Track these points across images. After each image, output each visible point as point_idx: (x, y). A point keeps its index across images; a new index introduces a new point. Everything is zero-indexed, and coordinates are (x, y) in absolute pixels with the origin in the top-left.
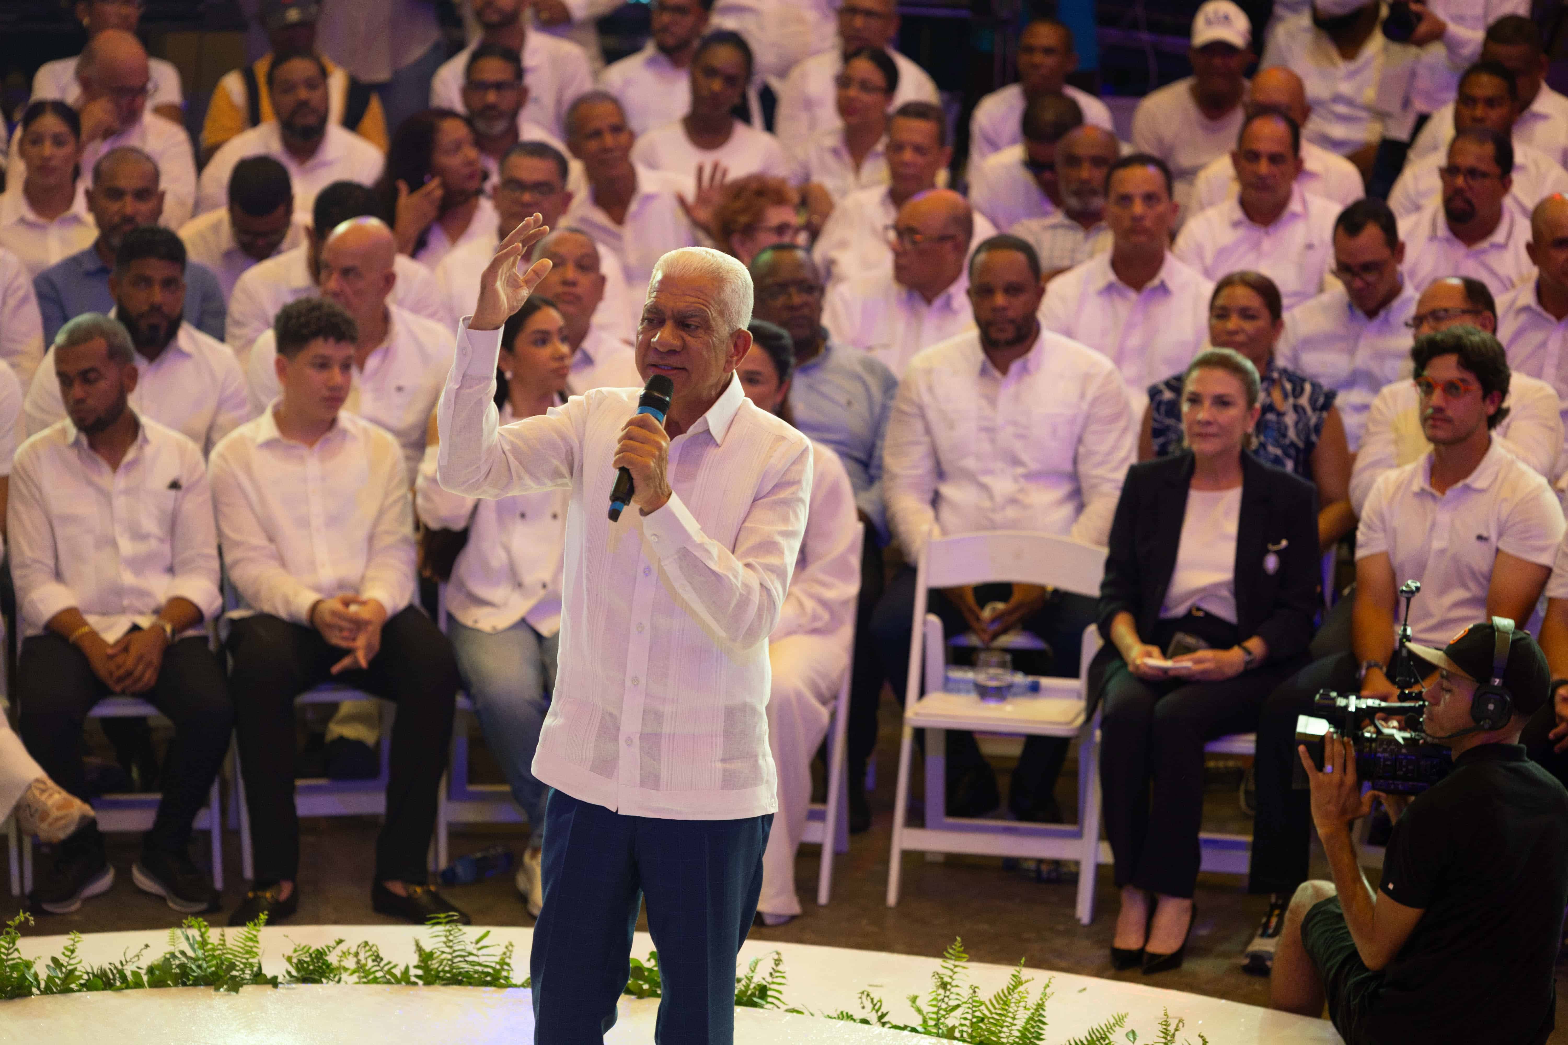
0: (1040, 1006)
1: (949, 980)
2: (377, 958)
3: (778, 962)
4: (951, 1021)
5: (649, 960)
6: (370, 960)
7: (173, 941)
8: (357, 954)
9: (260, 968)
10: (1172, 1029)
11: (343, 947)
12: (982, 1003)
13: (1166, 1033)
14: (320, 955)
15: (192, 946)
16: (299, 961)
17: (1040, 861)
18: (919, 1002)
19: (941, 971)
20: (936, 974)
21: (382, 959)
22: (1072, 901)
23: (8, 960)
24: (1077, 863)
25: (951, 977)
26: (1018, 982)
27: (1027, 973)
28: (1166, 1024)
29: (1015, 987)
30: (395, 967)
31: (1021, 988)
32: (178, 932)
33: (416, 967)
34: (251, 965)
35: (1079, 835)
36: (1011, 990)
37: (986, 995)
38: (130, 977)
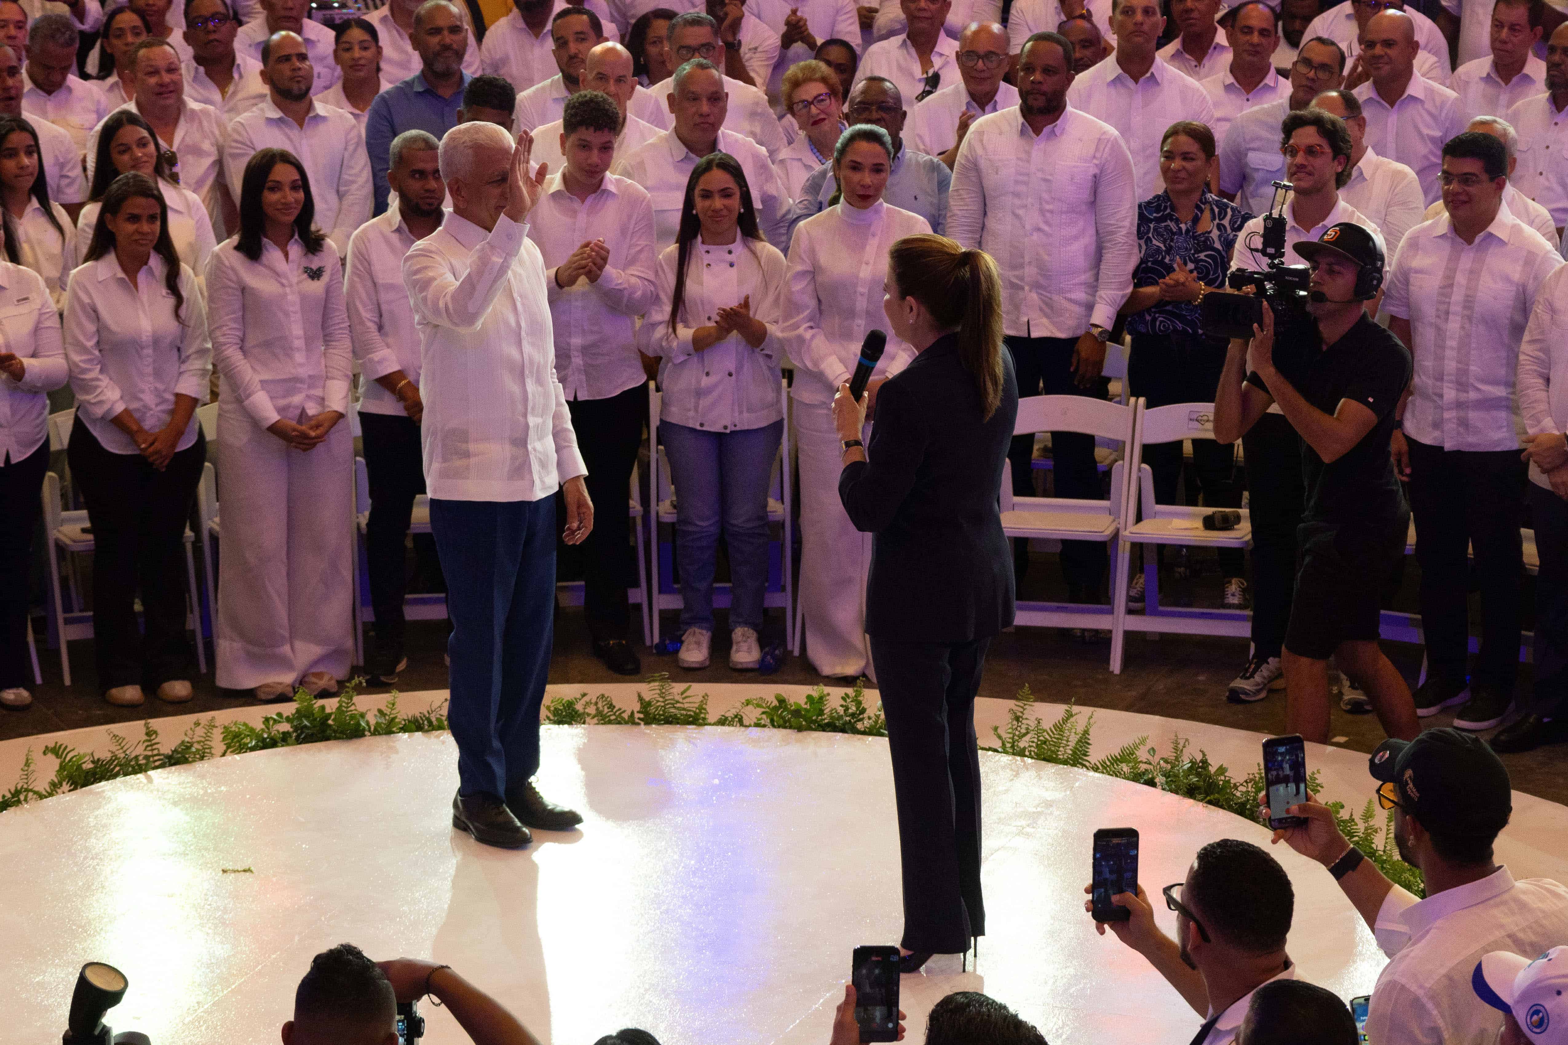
0: (1086, 732)
1: (1021, 714)
2: (611, 706)
4: (1022, 744)
5: (806, 704)
6: (606, 707)
8: (596, 704)
10: (1180, 746)
11: (586, 699)
12: (1045, 731)
13: (1176, 749)
14: (570, 705)
16: (555, 709)
17: (1084, 630)
18: (999, 731)
19: (1015, 708)
20: (1011, 710)
21: (614, 707)
22: (1107, 659)
23: (347, 712)
24: (1110, 632)
25: (1022, 712)
26: (1070, 716)
27: (1076, 709)
28: (1176, 743)
29: (1068, 719)
30: (624, 712)
31: (1072, 720)
33: (638, 712)
35: (1111, 612)
36: (1065, 720)
37: (1047, 725)
38: (435, 723)
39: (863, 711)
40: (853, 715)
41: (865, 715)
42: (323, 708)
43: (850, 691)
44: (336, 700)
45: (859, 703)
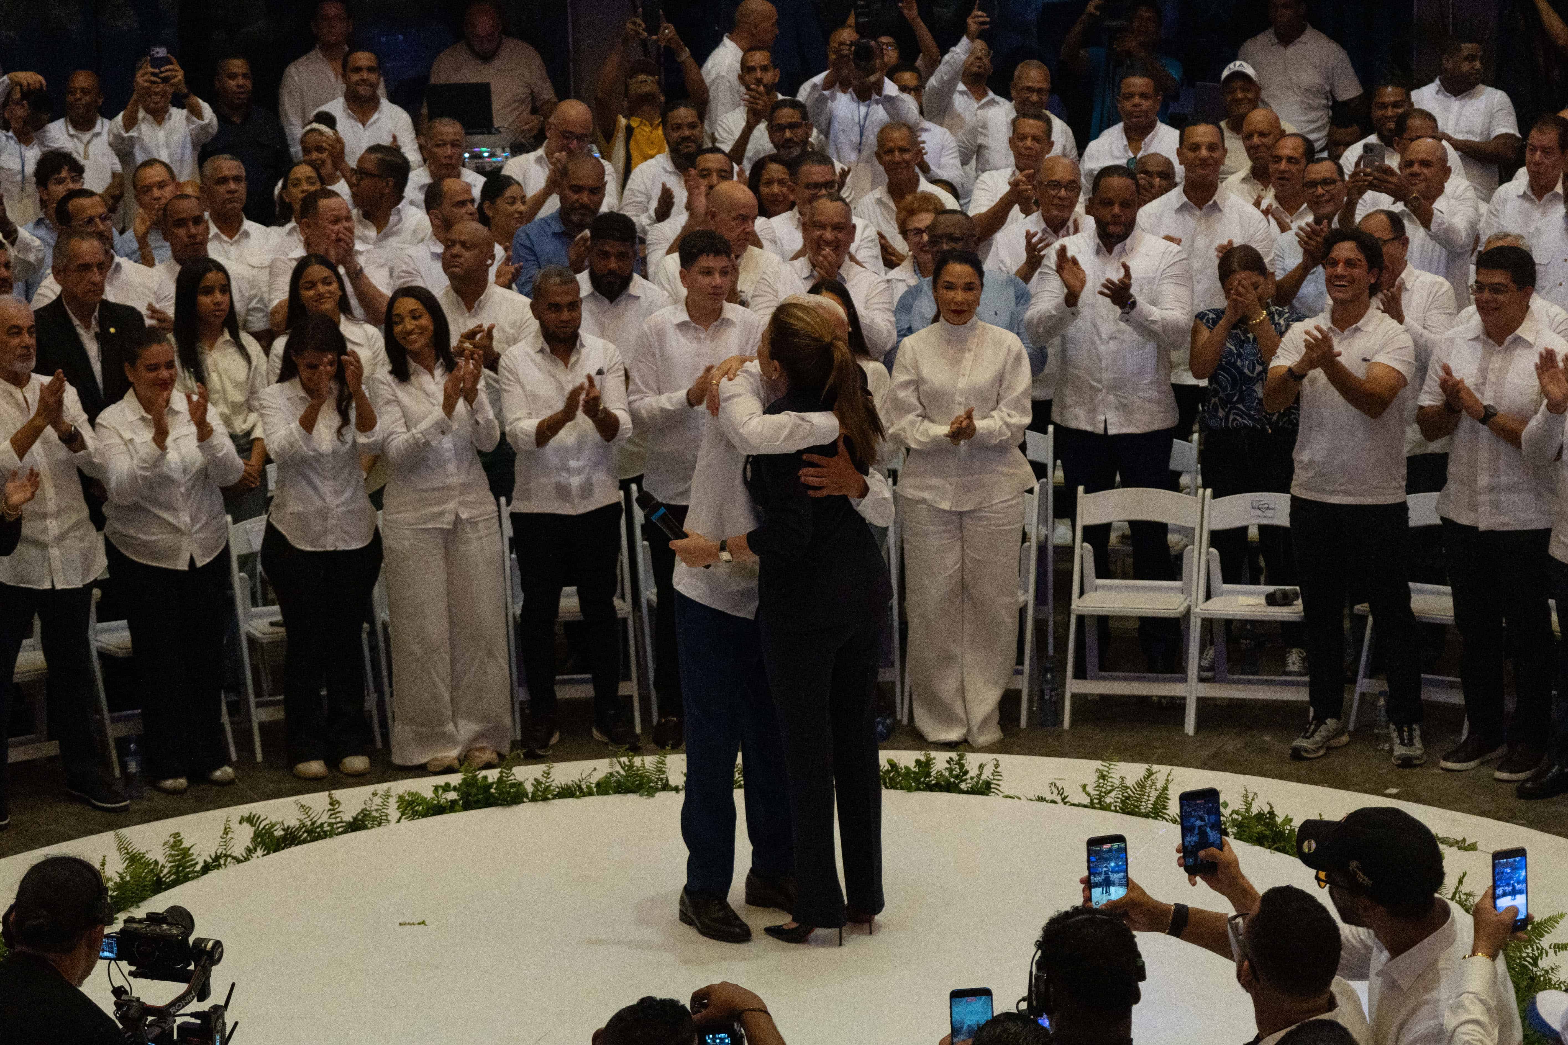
0: (1165, 788)
1: (1106, 774)
3: (997, 766)
4: (1108, 800)
5: (915, 767)
7: (611, 765)
9: (667, 780)
10: (1250, 799)
12: (1127, 788)
13: (1246, 802)
15: (623, 768)
17: (1161, 697)
18: (1088, 789)
19: (1101, 768)
20: (1098, 770)
22: (1182, 723)
23: (507, 781)
24: (1184, 698)
25: (1107, 772)
26: (1150, 773)
27: (1155, 767)
28: (1246, 796)
29: (1149, 777)
31: (1153, 777)
32: (615, 760)
34: (662, 779)
35: (1185, 680)
36: (1146, 778)
37: (1130, 782)
38: (585, 790)
39: (966, 773)
40: (957, 777)
41: (968, 776)
42: (485, 778)
43: (954, 755)
44: (499, 770)
45: (962, 766)
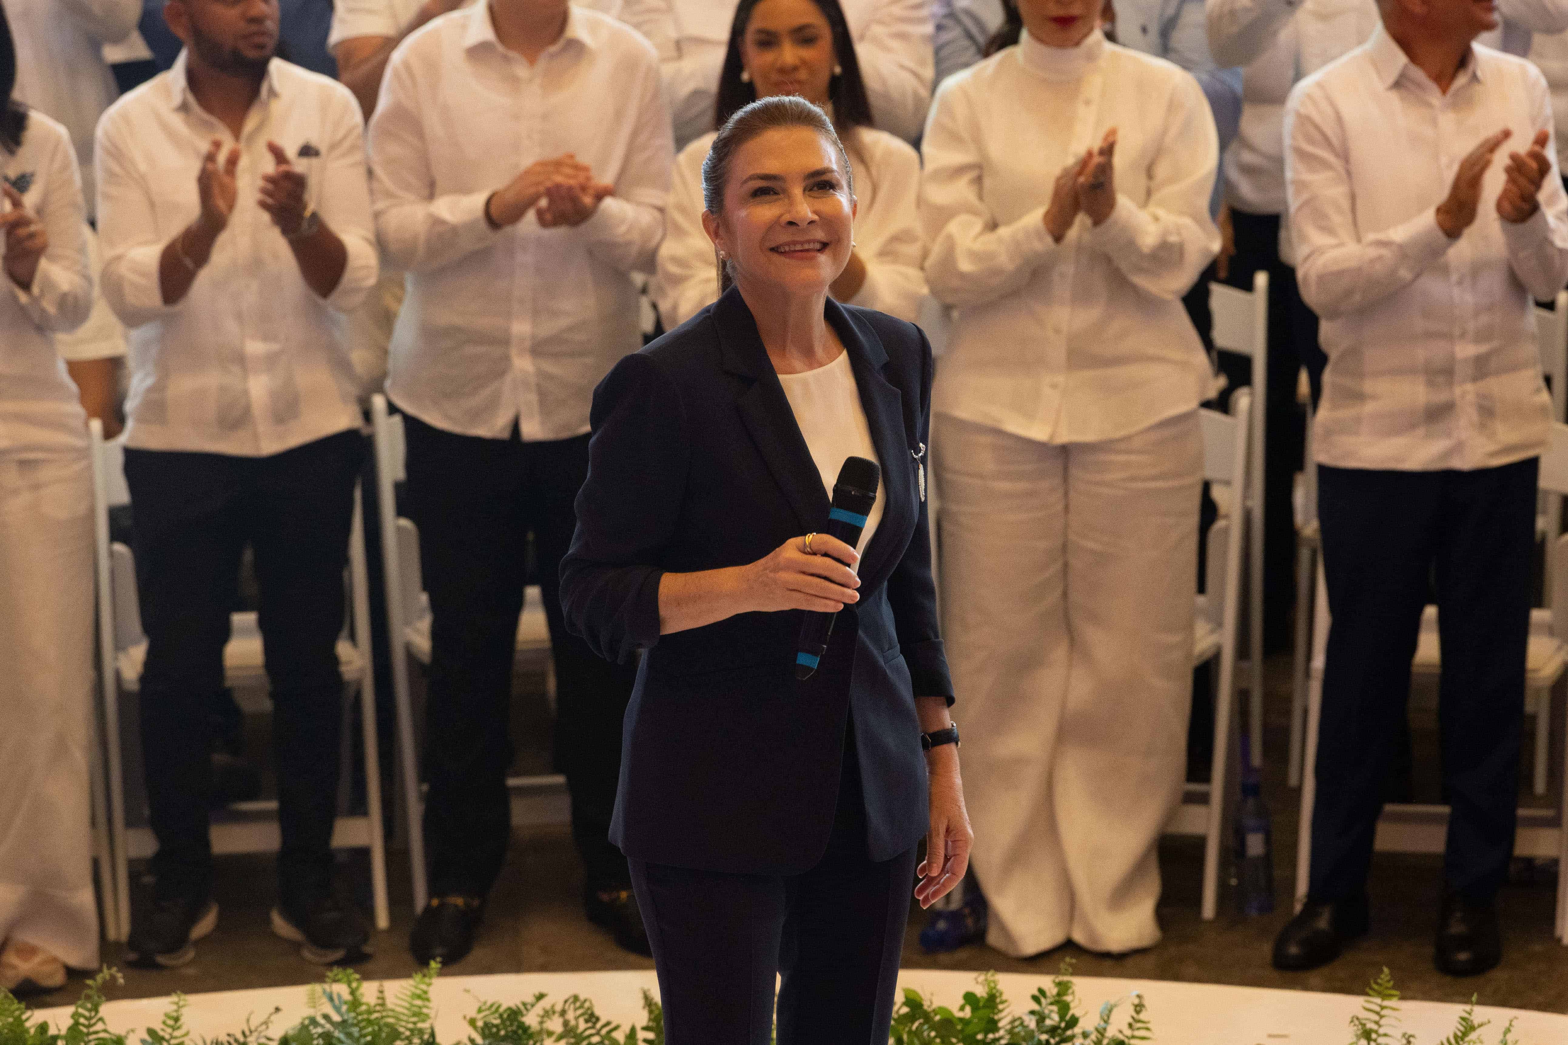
1: (1374, 1027)
2: (592, 1018)
3: (1139, 1007)
5: (963, 1005)
6: (581, 1021)
7: (312, 1001)
8: (563, 1013)
9: (433, 1035)
11: (545, 1003)
14: (514, 1015)
15: (338, 1008)
16: (486, 1024)
19: (1364, 1013)
20: (1355, 1017)
21: (598, 1019)
23: (88, 1034)
25: (1376, 1021)
26: (1468, 1027)
27: (1479, 1012)
29: (1466, 1032)
30: (616, 1028)
31: (1475, 1034)
32: (319, 989)
33: (646, 1029)
34: (421, 1032)
39: (1074, 1018)
40: (1053, 1031)
41: (1078, 1027)
42: (43, 1027)
43: (1049, 981)
44: (68, 1009)
45: (1067, 1006)
